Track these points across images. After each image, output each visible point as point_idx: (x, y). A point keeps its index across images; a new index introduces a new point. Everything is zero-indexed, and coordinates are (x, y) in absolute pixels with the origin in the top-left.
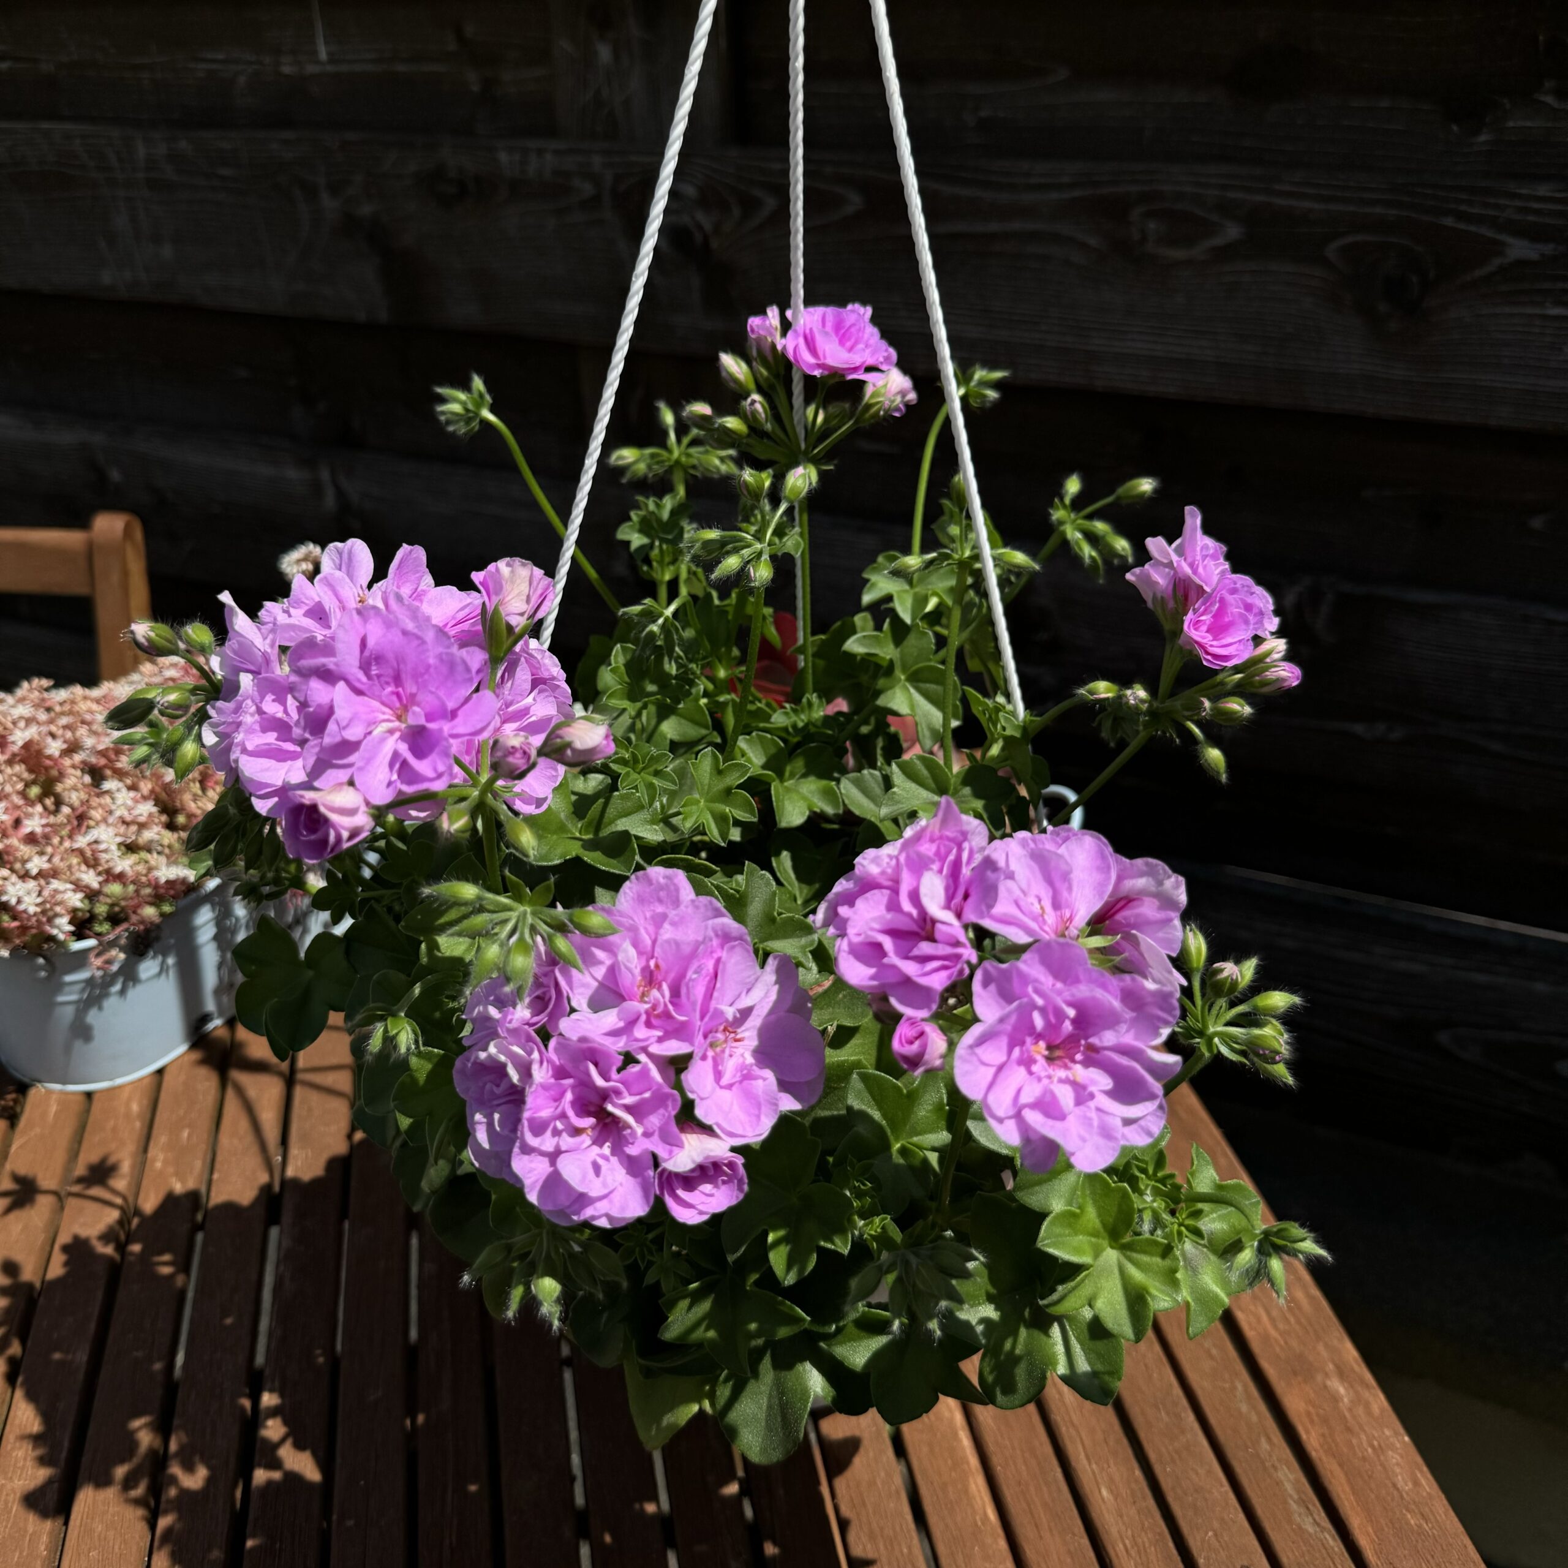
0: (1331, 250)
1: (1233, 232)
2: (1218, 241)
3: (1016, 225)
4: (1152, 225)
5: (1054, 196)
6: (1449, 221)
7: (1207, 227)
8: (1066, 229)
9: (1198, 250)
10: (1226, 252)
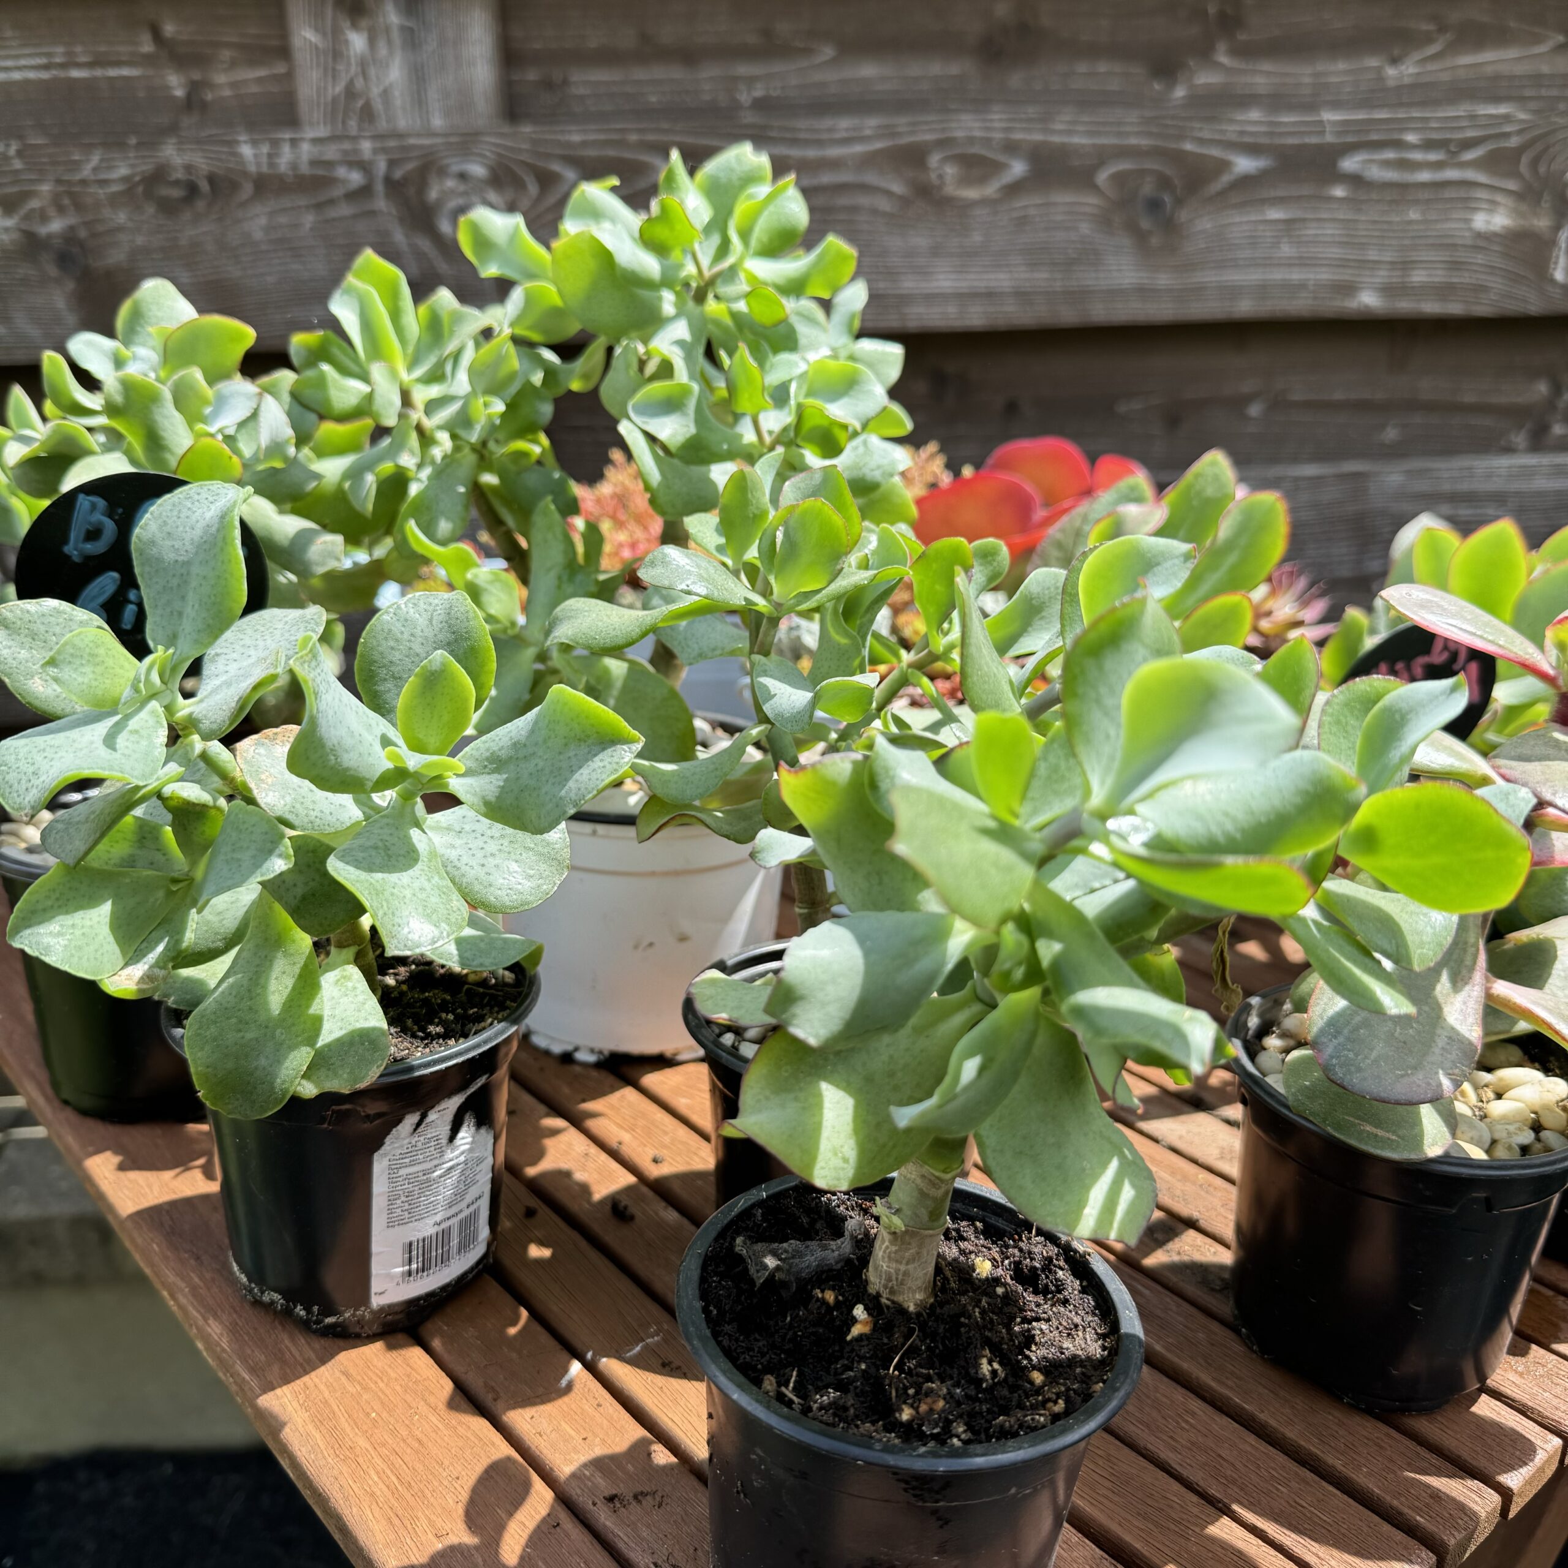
0: (1102, 177)
1: (1018, 168)
2: (1008, 178)
3: (825, 180)
4: (949, 170)
5: (858, 149)
7: (997, 167)
8: (871, 178)
9: (991, 189)
10: (1014, 189)
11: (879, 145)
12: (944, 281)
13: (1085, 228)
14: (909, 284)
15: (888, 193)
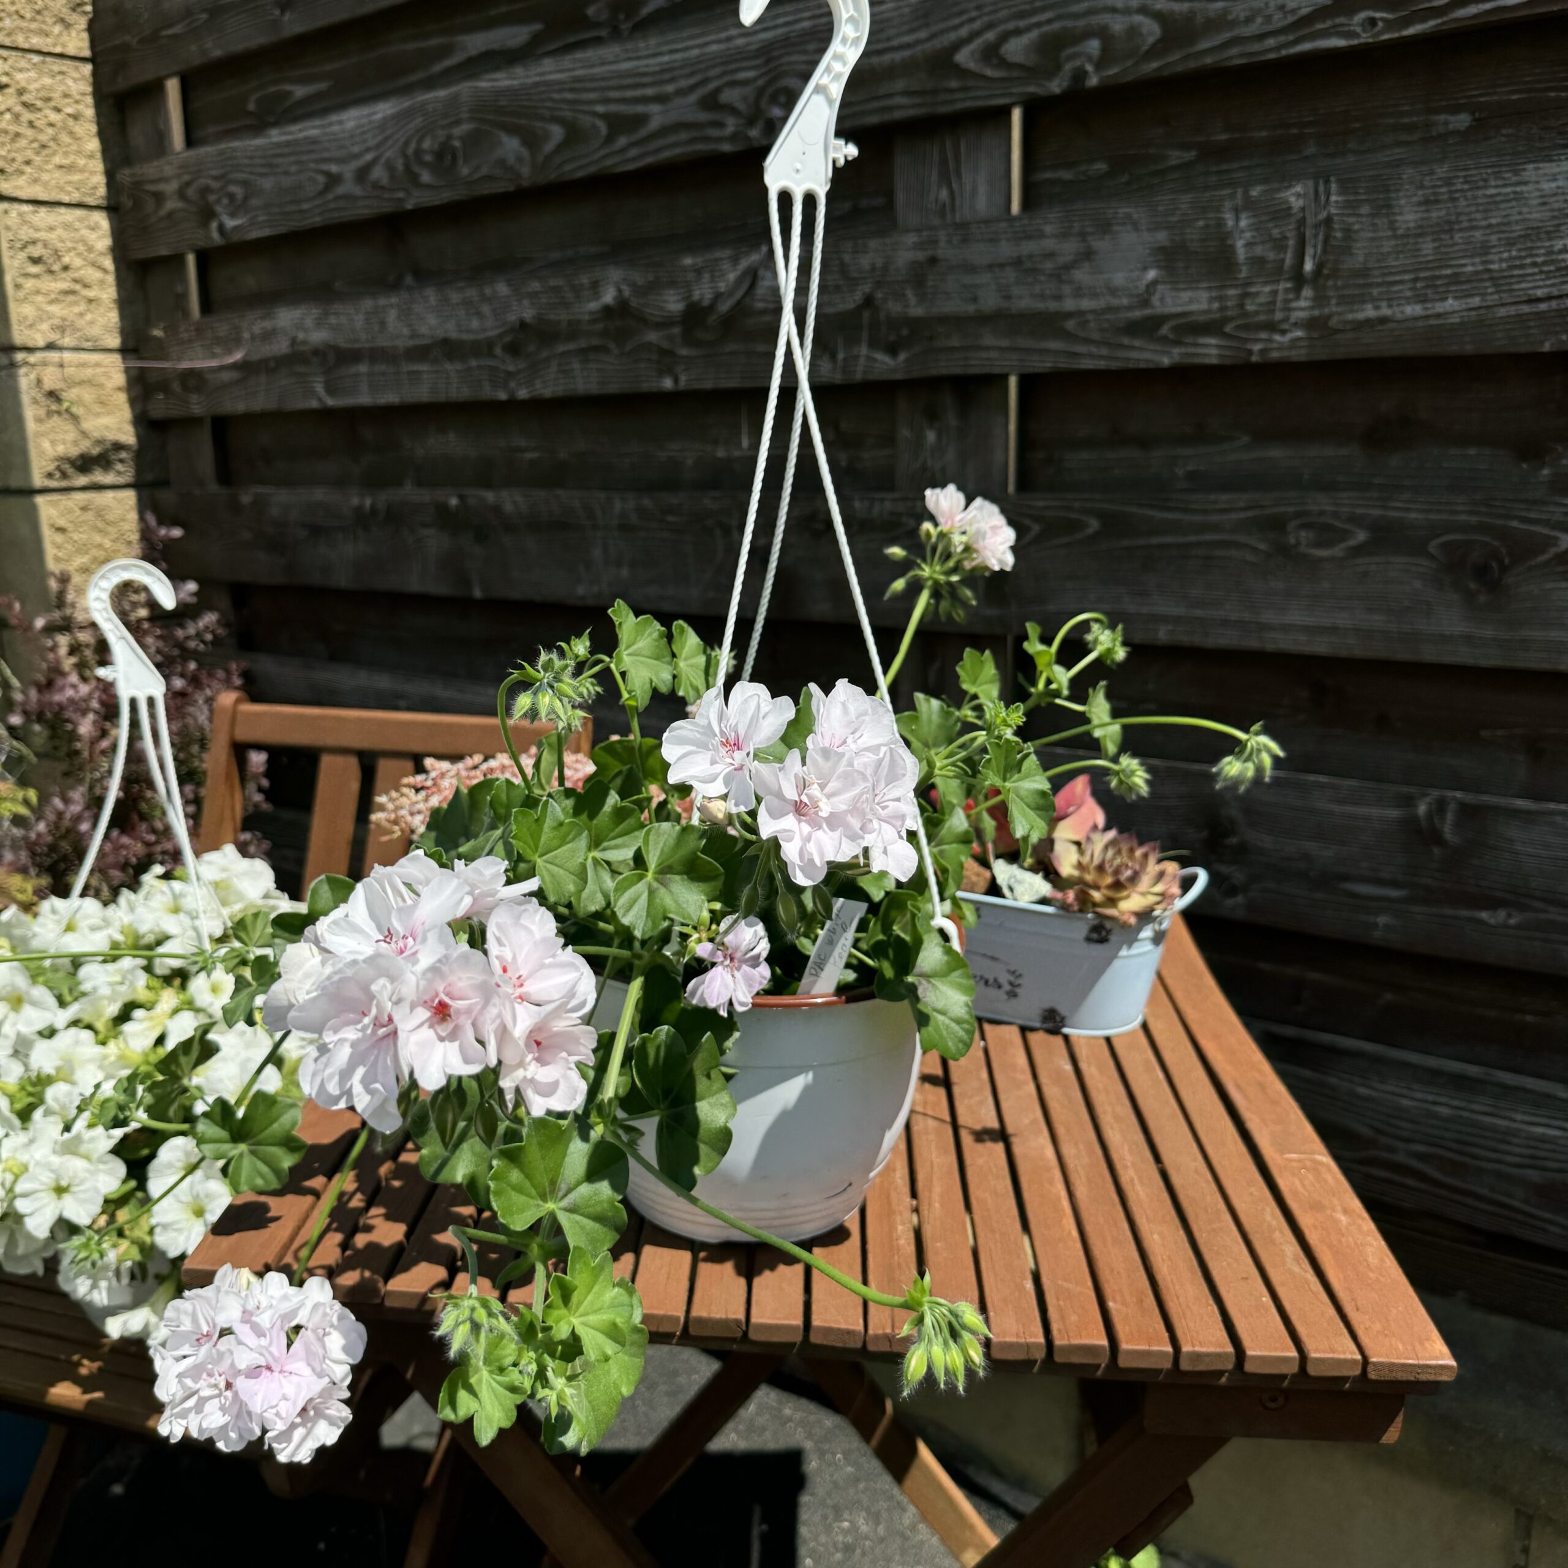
0: (1433, 547)
1: (1361, 536)
2: (1352, 543)
3: (1208, 537)
4: (1303, 534)
5: (1234, 516)
6: (1515, 524)
7: (1345, 535)
8: (1242, 538)
9: (1338, 551)
10: (1358, 551)
11: (1249, 514)
12: (1296, 616)
13: (1418, 584)
14: (1268, 617)
15: (1255, 549)
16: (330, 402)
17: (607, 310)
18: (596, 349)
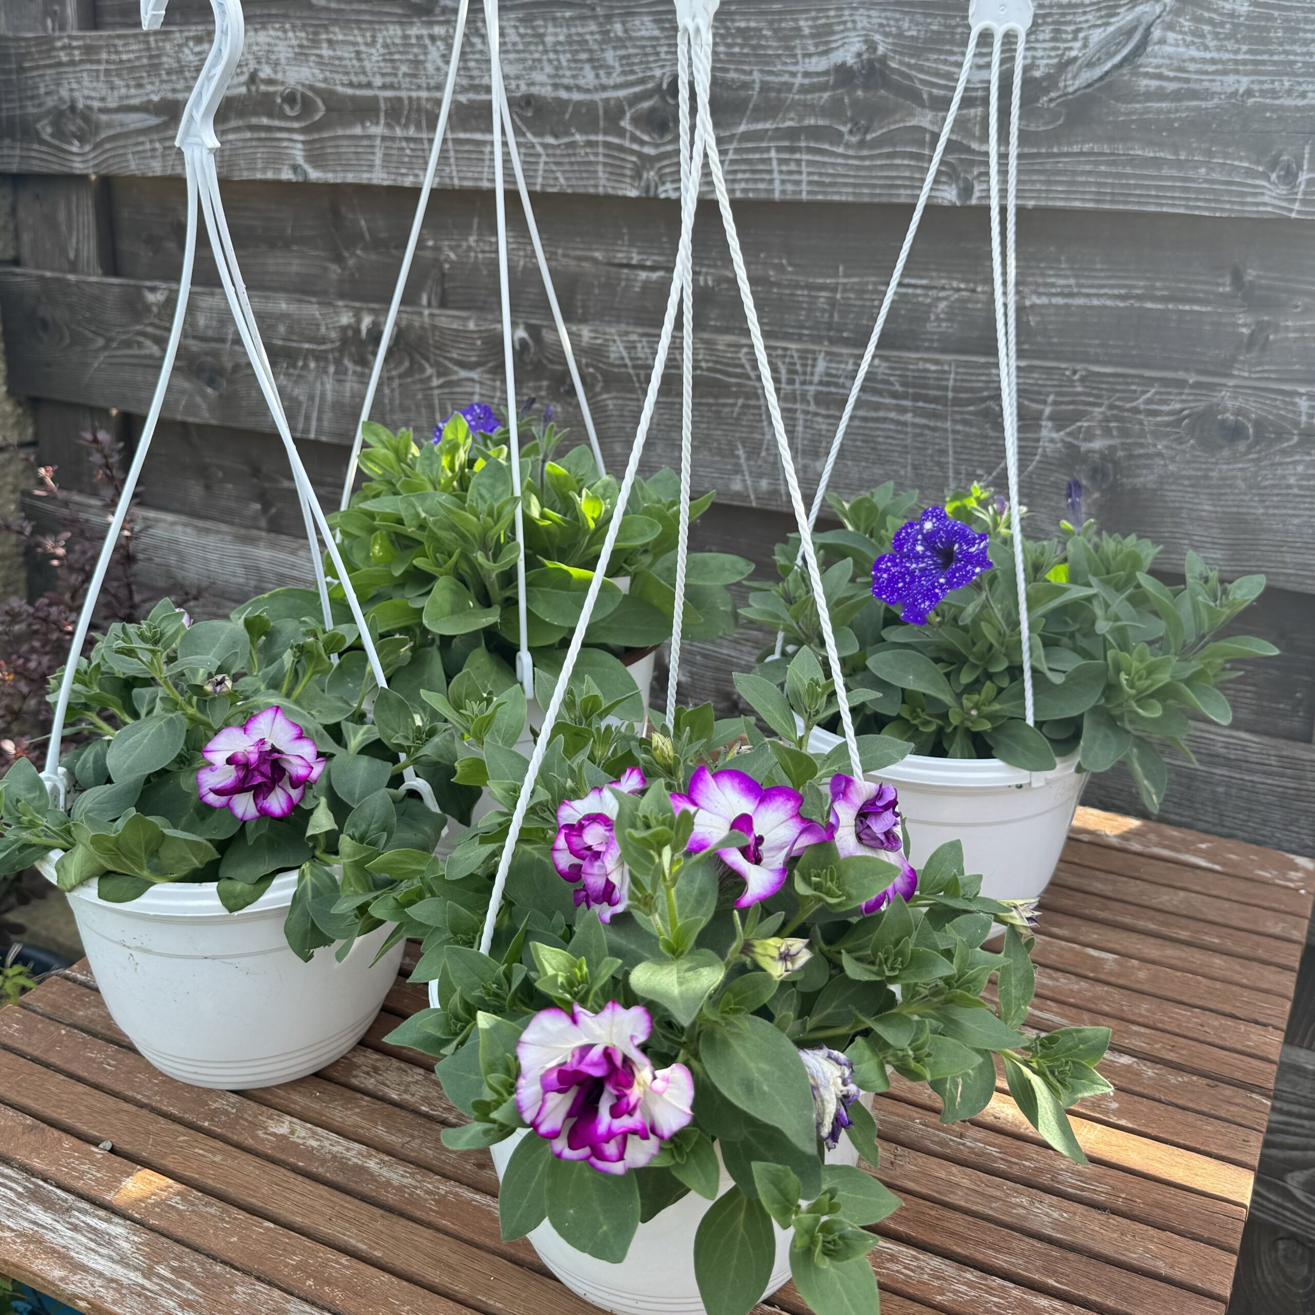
16: (314, 175)
17: (843, 74)
18: (815, 133)
